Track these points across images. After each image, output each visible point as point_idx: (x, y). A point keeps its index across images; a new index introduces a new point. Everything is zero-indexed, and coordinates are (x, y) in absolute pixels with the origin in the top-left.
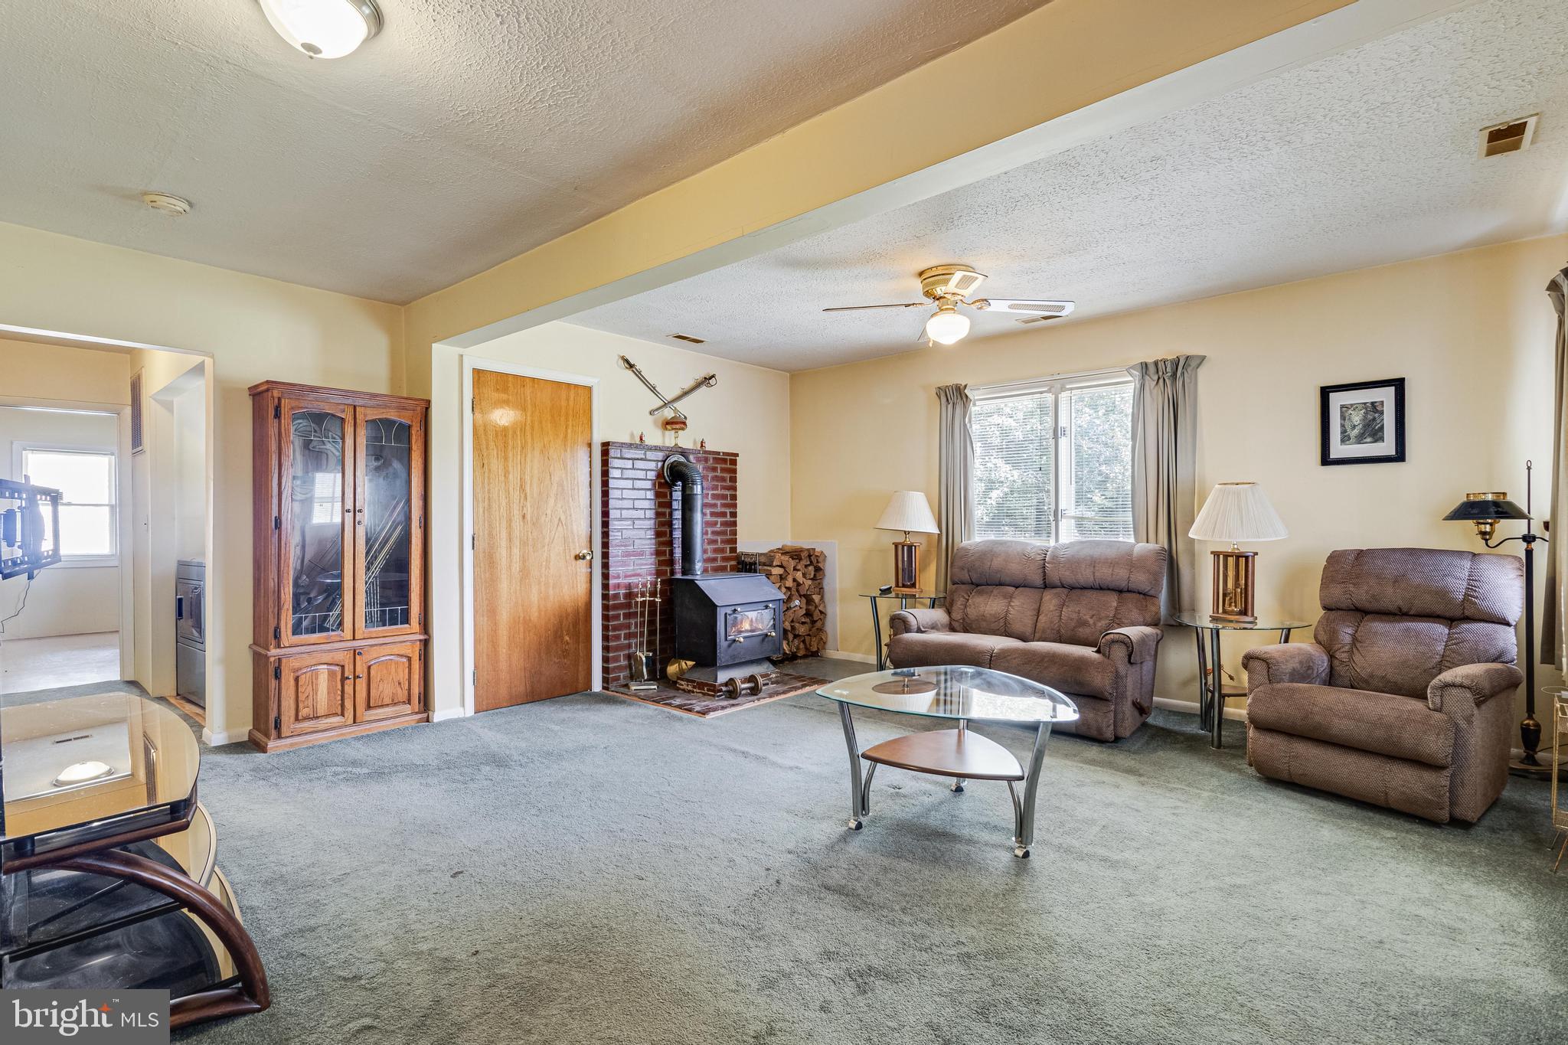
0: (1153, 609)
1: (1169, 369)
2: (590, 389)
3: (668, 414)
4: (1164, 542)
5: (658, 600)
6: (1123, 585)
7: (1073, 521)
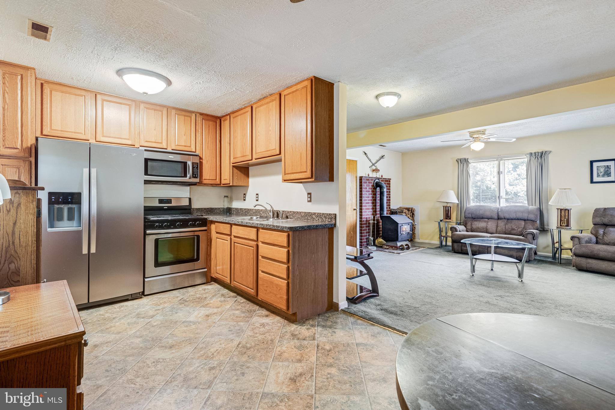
0: (536, 225)
1: (539, 155)
2: (356, 161)
3: (374, 168)
4: (538, 205)
5: (376, 222)
6: (526, 218)
7: (505, 199)
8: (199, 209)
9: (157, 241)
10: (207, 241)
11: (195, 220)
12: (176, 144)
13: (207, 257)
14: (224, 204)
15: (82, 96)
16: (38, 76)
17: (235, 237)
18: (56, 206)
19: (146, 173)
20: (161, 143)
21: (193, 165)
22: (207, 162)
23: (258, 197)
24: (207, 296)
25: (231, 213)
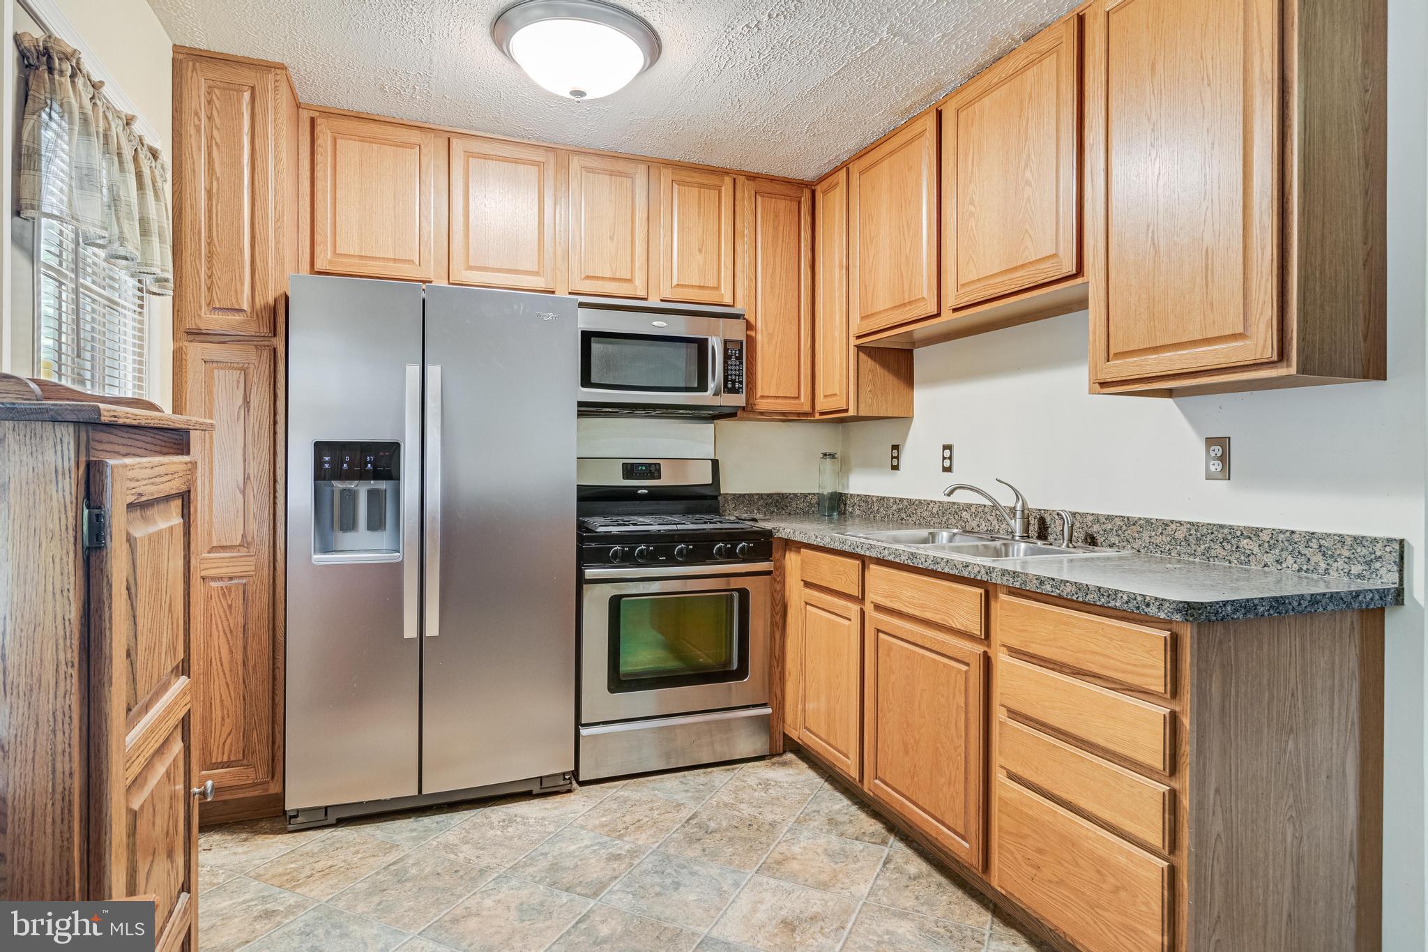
8: (744, 496)
9: (615, 604)
10: (773, 609)
11: (732, 537)
12: (675, 282)
13: (770, 666)
14: (819, 482)
15: (411, 146)
16: (304, 98)
17: (878, 607)
18: (339, 485)
19: (586, 381)
20: (630, 281)
21: (726, 350)
22: (771, 336)
23: (950, 458)
24: (778, 818)
25: (844, 513)
